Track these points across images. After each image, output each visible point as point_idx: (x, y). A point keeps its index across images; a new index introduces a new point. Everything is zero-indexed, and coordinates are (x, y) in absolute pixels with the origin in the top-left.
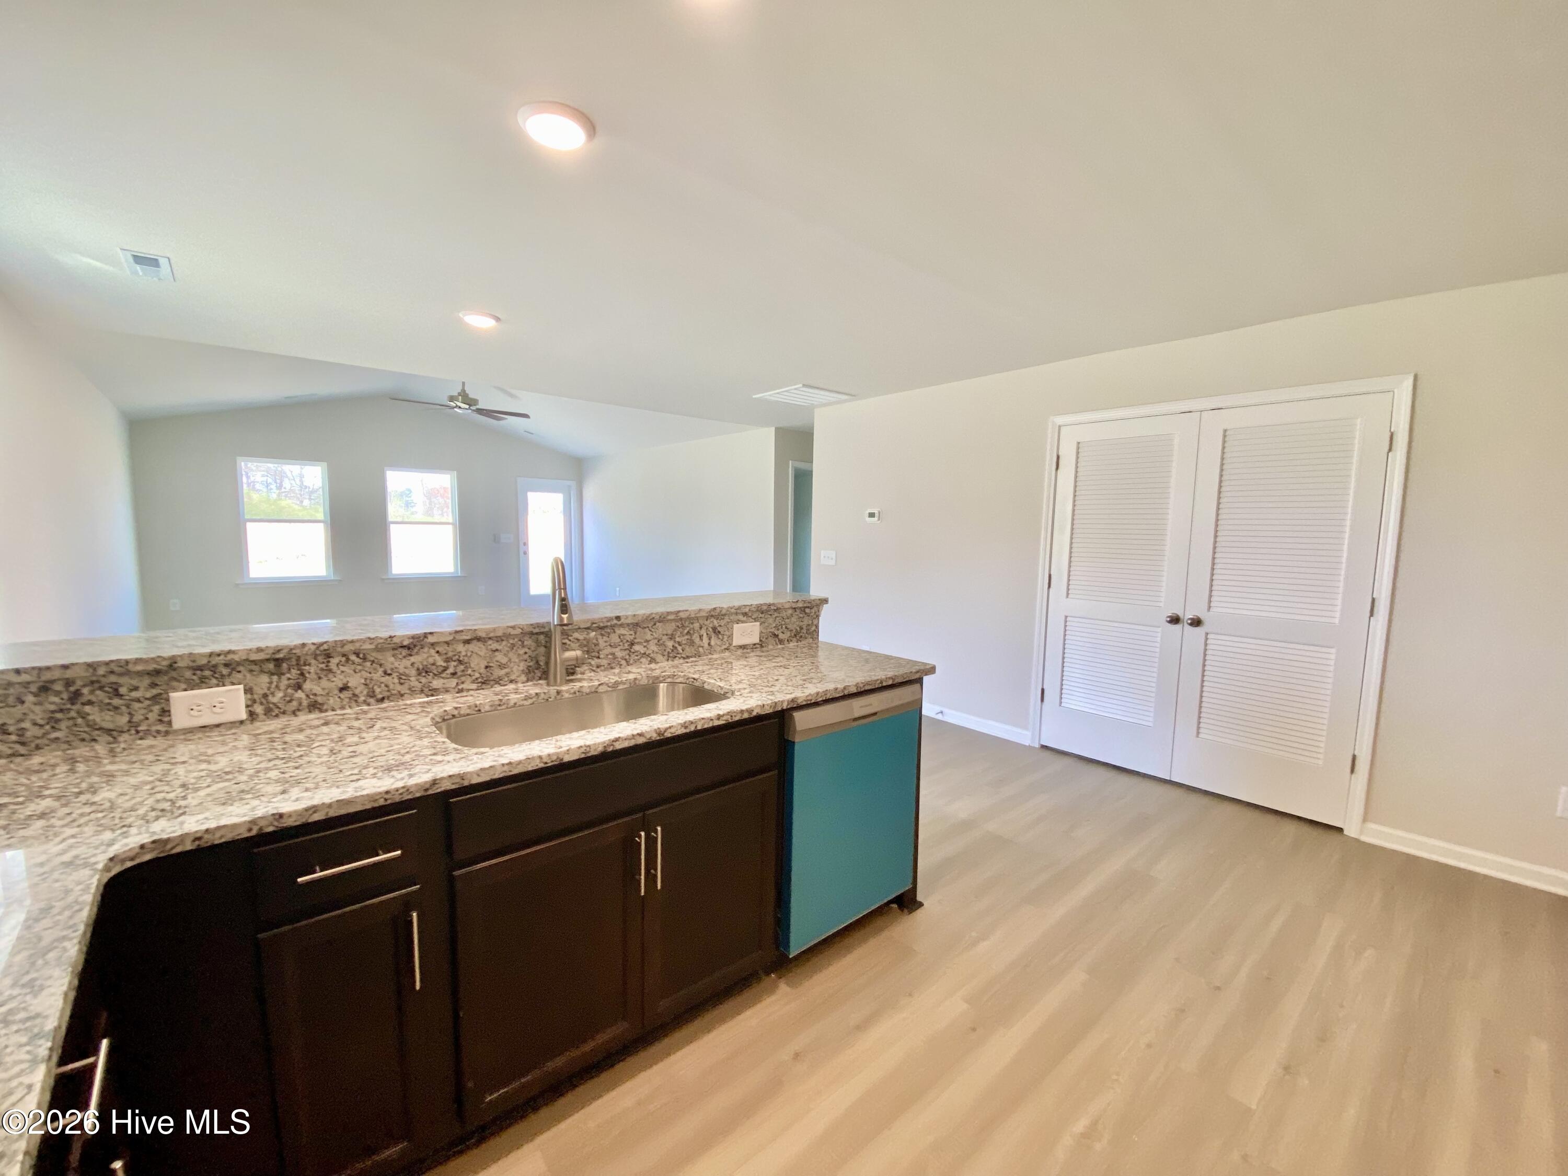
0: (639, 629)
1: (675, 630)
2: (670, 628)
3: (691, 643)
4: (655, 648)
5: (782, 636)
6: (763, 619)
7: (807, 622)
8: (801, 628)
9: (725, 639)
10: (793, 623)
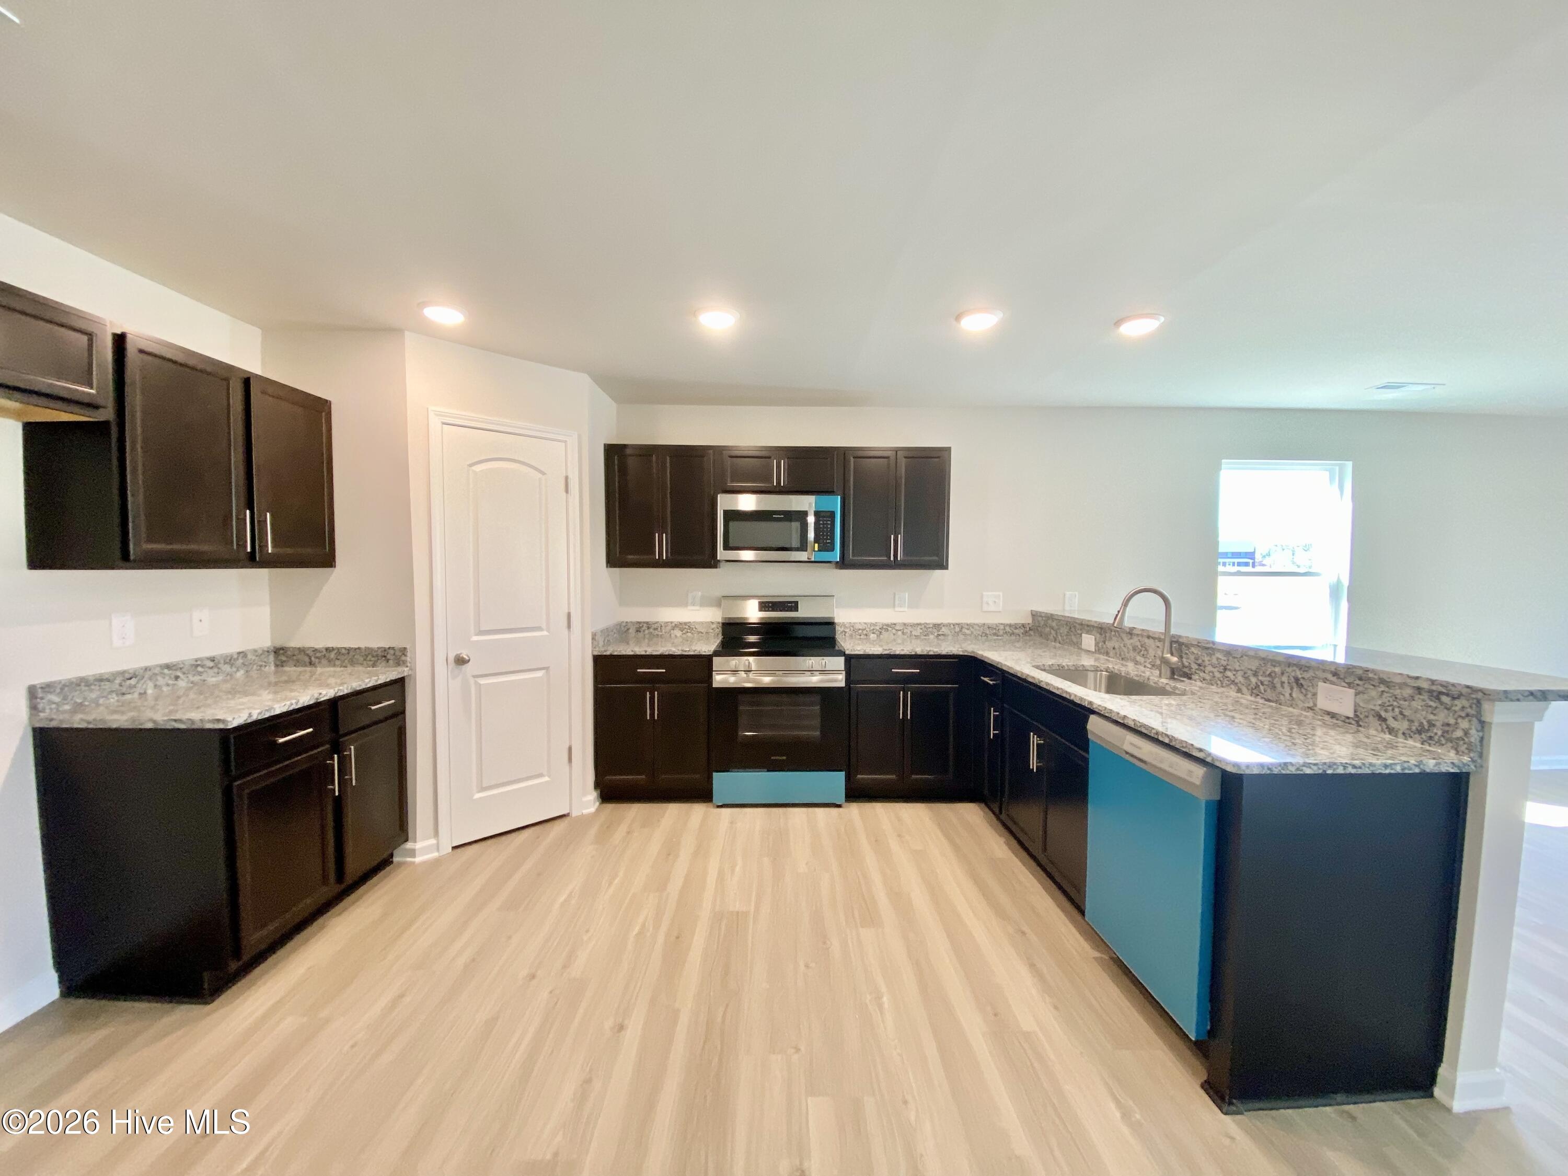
2: (1254, 665)
3: (1274, 688)
5: (1392, 723)
6: (1360, 689)
7: (1441, 717)
8: (1431, 724)
9: (1309, 696)
10: (1416, 711)
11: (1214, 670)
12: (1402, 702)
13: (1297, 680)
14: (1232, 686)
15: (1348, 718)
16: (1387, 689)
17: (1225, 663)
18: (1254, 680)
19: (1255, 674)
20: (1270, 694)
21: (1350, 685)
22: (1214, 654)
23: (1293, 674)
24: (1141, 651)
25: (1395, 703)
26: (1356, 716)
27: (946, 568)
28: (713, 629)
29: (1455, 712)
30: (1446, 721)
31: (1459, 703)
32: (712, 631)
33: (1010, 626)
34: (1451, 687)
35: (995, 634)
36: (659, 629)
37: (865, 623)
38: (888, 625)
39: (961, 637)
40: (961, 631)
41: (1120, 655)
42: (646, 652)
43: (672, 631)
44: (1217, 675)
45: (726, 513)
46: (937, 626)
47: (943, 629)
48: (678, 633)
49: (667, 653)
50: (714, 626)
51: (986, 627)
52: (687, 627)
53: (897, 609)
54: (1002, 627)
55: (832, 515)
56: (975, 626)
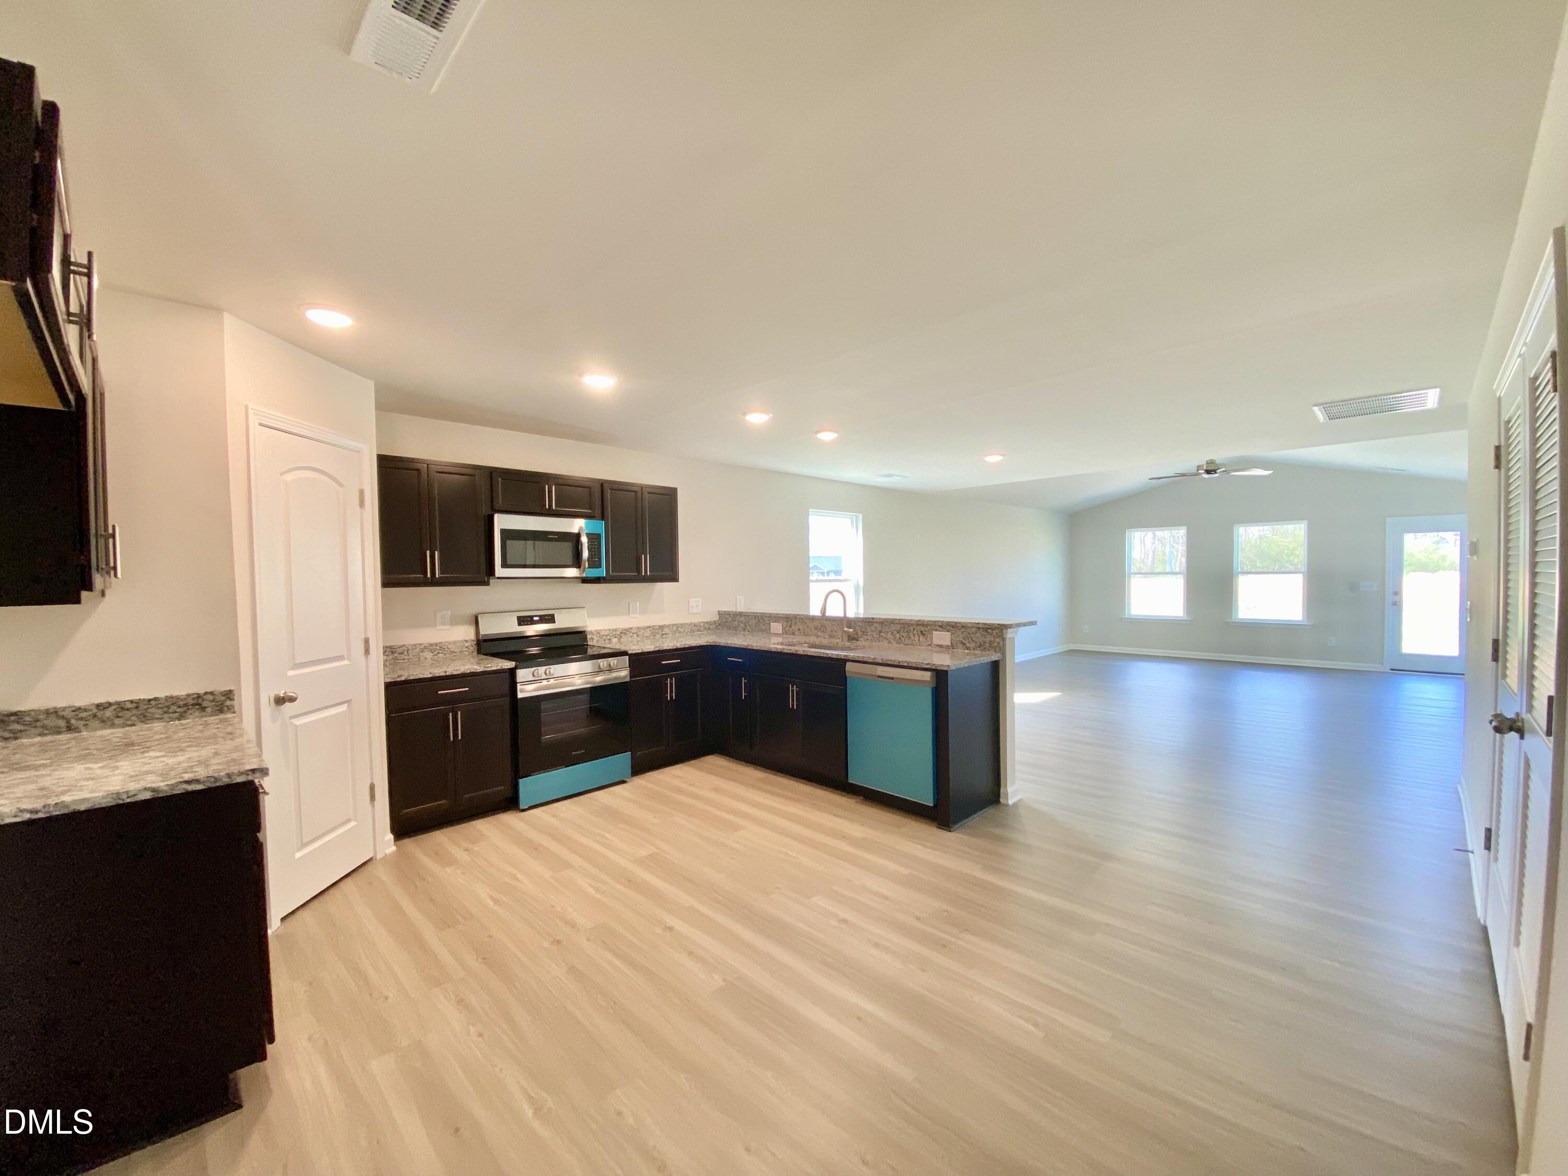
0: (884, 626)
1: (900, 629)
2: (898, 627)
3: (909, 638)
4: (891, 636)
5: (968, 645)
6: (953, 632)
7: (989, 638)
8: (985, 642)
9: (928, 639)
10: (978, 638)
11: (873, 633)
12: (972, 635)
13: (922, 632)
14: (885, 641)
15: (948, 646)
16: (964, 630)
17: (880, 629)
18: (898, 636)
19: (899, 632)
20: (907, 641)
21: (948, 631)
22: (873, 625)
23: (920, 630)
24: (821, 629)
25: (969, 636)
26: (952, 644)
27: (678, 581)
28: (467, 647)
29: (994, 635)
30: (990, 640)
31: (995, 632)
32: (466, 649)
33: (707, 623)
34: (992, 625)
35: (699, 630)
36: (406, 653)
37: (609, 630)
38: (626, 630)
39: (677, 635)
40: (677, 630)
41: (804, 633)
42: (446, 672)
43: (421, 654)
44: (875, 636)
45: (503, 532)
46: (661, 627)
47: (666, 630)
48: (428, 655)
49: (469, 671)
50: (467, 645)
51: (693, 625)
52: (438, 648)
53: (631, 616)
54: (702, 624)
55: (599, 536)
56: (686, 625)
